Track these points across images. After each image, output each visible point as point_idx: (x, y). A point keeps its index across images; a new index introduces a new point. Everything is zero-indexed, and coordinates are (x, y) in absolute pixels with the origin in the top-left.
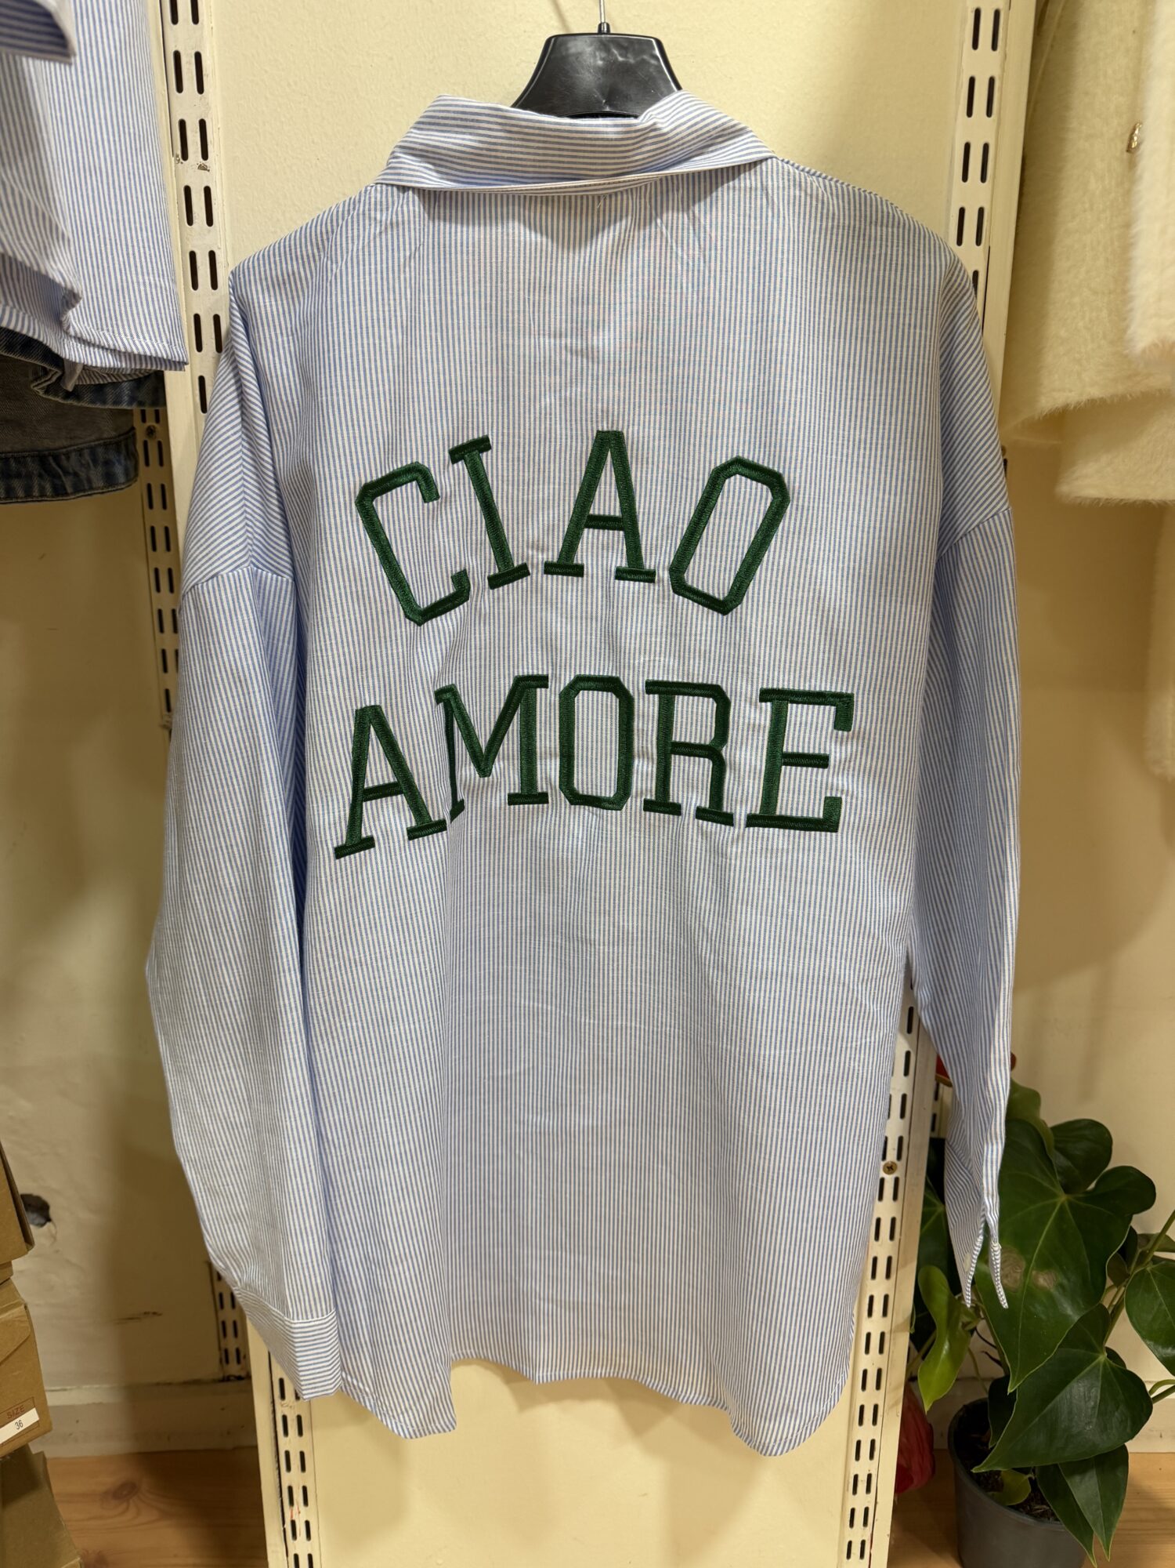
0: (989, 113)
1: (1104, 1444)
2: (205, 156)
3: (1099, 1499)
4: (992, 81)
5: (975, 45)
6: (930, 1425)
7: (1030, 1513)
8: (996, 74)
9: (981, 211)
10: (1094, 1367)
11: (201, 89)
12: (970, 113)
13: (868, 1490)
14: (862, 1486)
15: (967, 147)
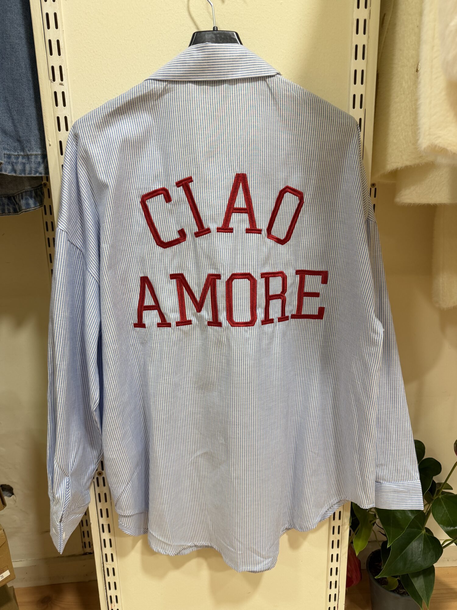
0: (363, 58)
1: (426, 565)
2: (62, 80)
3: (424, 587)
4: (364, 46)
5: (357, 33)
6: (359, 560)
7: (398, 593)
8: (366, 43)
9: (362, 96)
10: (421, 535)
11: (59, 54)
12: (356, 58)
13: (336, 587)
14: (333, 586)
15: (356, 71)
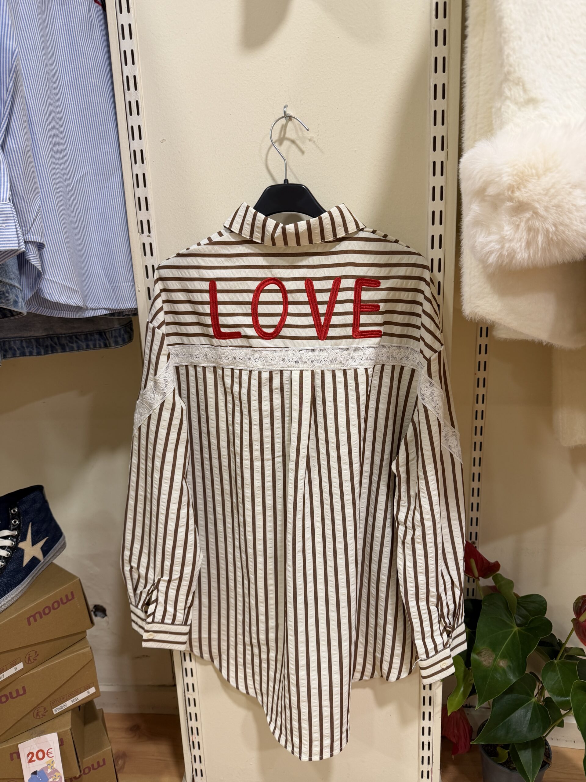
0: (442, 199)
1: (532, 736)
2: (149, 232)
3: (531, 761)
4: (442, 187)
5: (434, 175)
7: (509, 768)
8: (443, 185)
9: (441, 236)
10: (530, 704)
11: (147, 209)
12: (434, 200)
13: (429, 749)
14: (426, 747)
15: (433, 212)
